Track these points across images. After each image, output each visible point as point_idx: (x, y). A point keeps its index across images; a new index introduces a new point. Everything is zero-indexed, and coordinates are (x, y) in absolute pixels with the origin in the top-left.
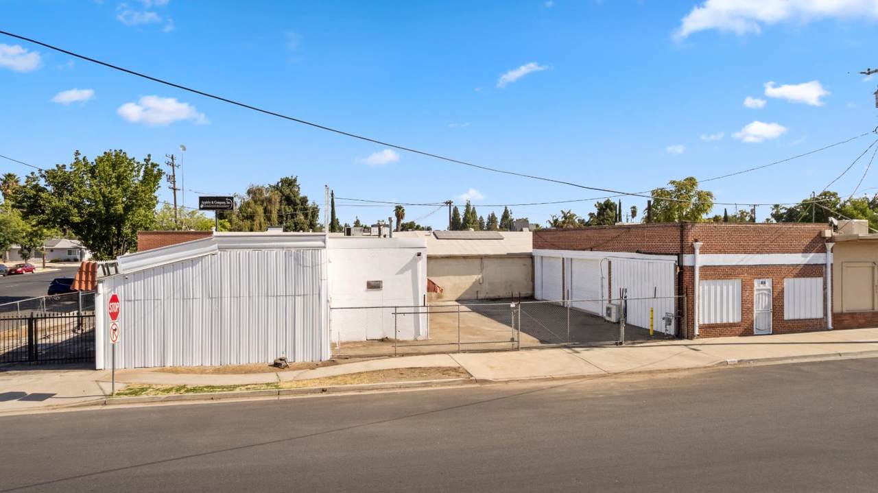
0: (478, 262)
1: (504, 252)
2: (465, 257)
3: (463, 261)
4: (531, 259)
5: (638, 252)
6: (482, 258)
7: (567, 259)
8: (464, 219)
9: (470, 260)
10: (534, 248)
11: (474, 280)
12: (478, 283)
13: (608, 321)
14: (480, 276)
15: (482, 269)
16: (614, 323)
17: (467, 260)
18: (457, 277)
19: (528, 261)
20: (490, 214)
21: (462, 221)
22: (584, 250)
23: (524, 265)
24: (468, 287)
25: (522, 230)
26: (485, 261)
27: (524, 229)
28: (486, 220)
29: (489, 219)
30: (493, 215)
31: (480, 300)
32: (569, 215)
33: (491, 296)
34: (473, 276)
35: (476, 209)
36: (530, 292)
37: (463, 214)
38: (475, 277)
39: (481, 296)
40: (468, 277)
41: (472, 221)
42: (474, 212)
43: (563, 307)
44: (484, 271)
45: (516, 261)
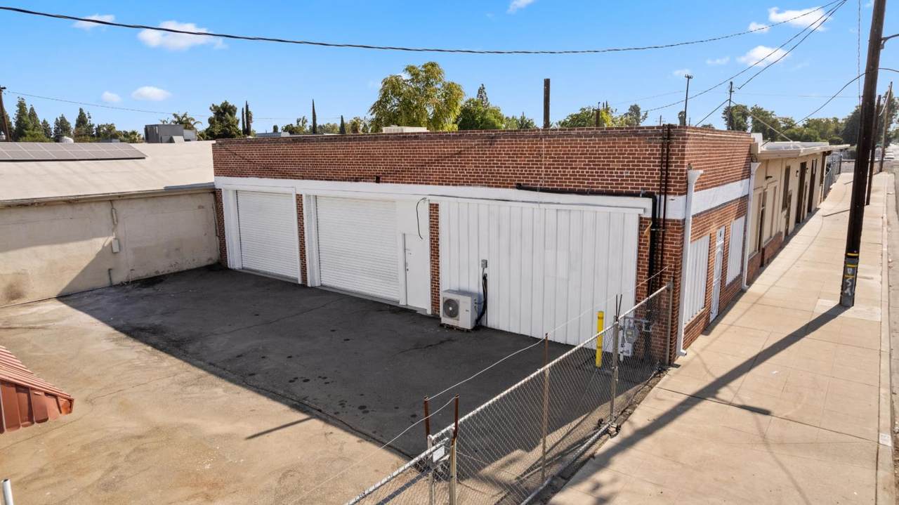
0: (103, 210)
1: (159, 186)
2: (71, 202)
3: (68, 210)
4: (212, 196)
5: (519, 187)
6: (111, 200)
7: (308, 196)
8: (17, 123)
9: (85, 207)
10: (217, 174)
11: (99, 248)
12: (108, 252)
13: (451, 328)
14: (111, 239)
15: (115, 223)
16: (468, 331)
17: (78, 207)
18: (58, 246)
19: (209, 200)
20: (59, 116)
21: (14, 125)
22: (357, 180)
23: (200, 207)
24: (85, 263)
25: (171, 141)
26: (119, 206)
27: (175, 138)
28: (52, 125)
29: (57, 124)
30: (63, 119)
31: (114, 286)
32: (184, 119)
33: (142, 273)
34: (96, 240)
35: (36, 111)
36: (214, 256)
37: (15, 116)
38: (100, 243)
39: (119, 278)
40: (84, 243)
41: (31, 125)
42: (33, 115)
43: (304, 286)
44: (120, 227)
45: (184, 200)
